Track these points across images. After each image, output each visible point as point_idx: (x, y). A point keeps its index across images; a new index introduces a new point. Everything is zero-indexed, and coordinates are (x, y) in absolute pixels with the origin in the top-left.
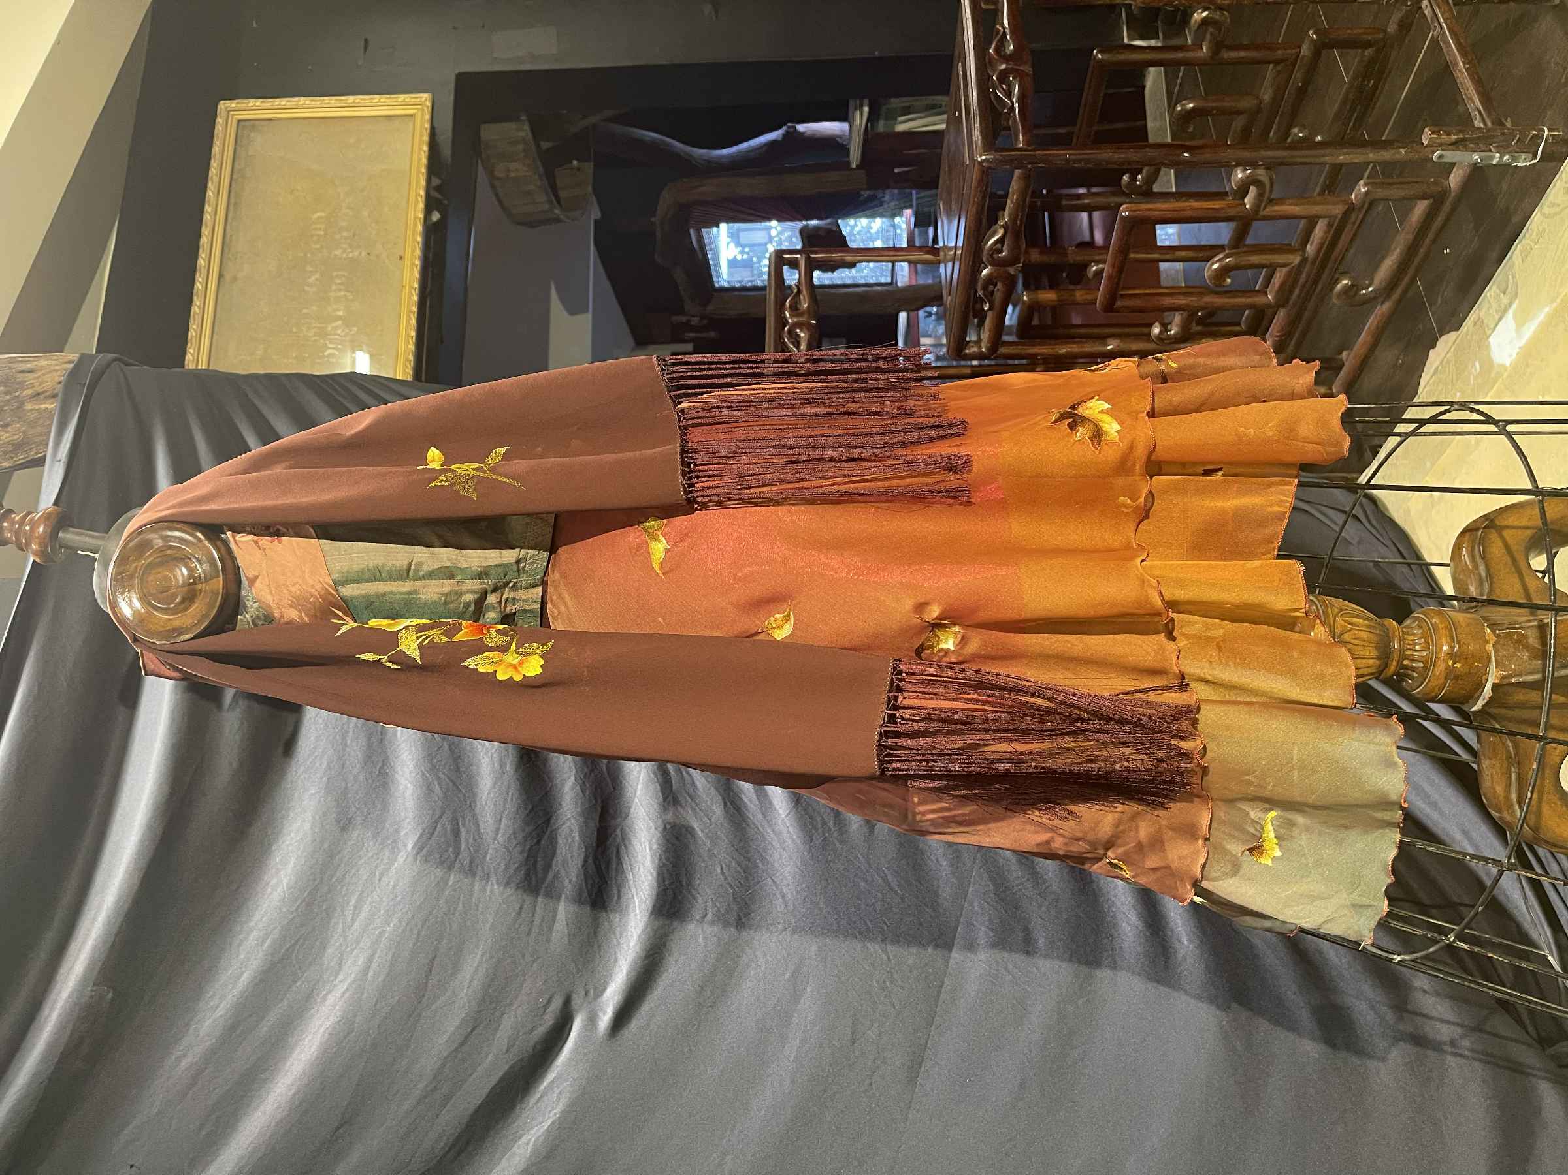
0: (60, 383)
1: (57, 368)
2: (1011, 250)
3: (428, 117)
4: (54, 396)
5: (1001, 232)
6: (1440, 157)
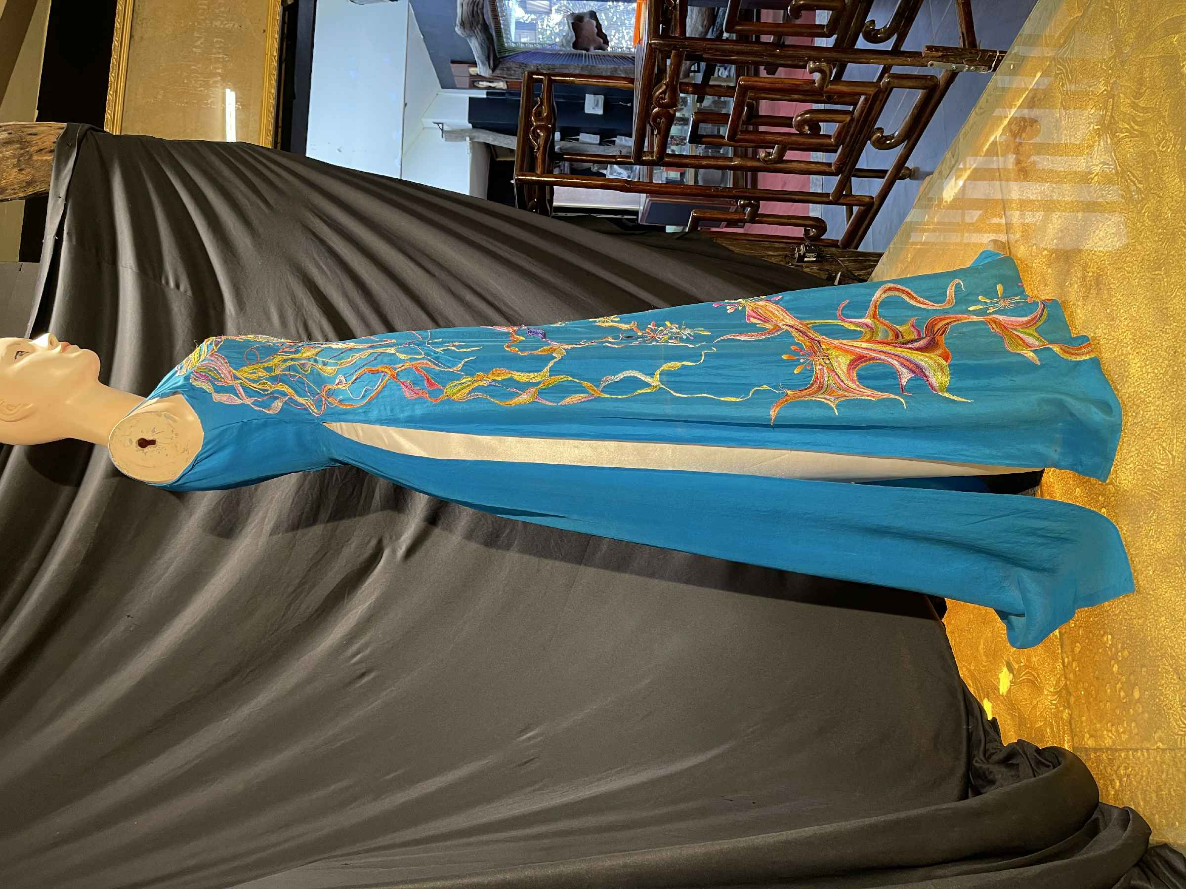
0: (54, 143)
1: (52, 132)
2: (670, 98)
4: (51, 151)
5: (664, 87)
6: (932, 65)
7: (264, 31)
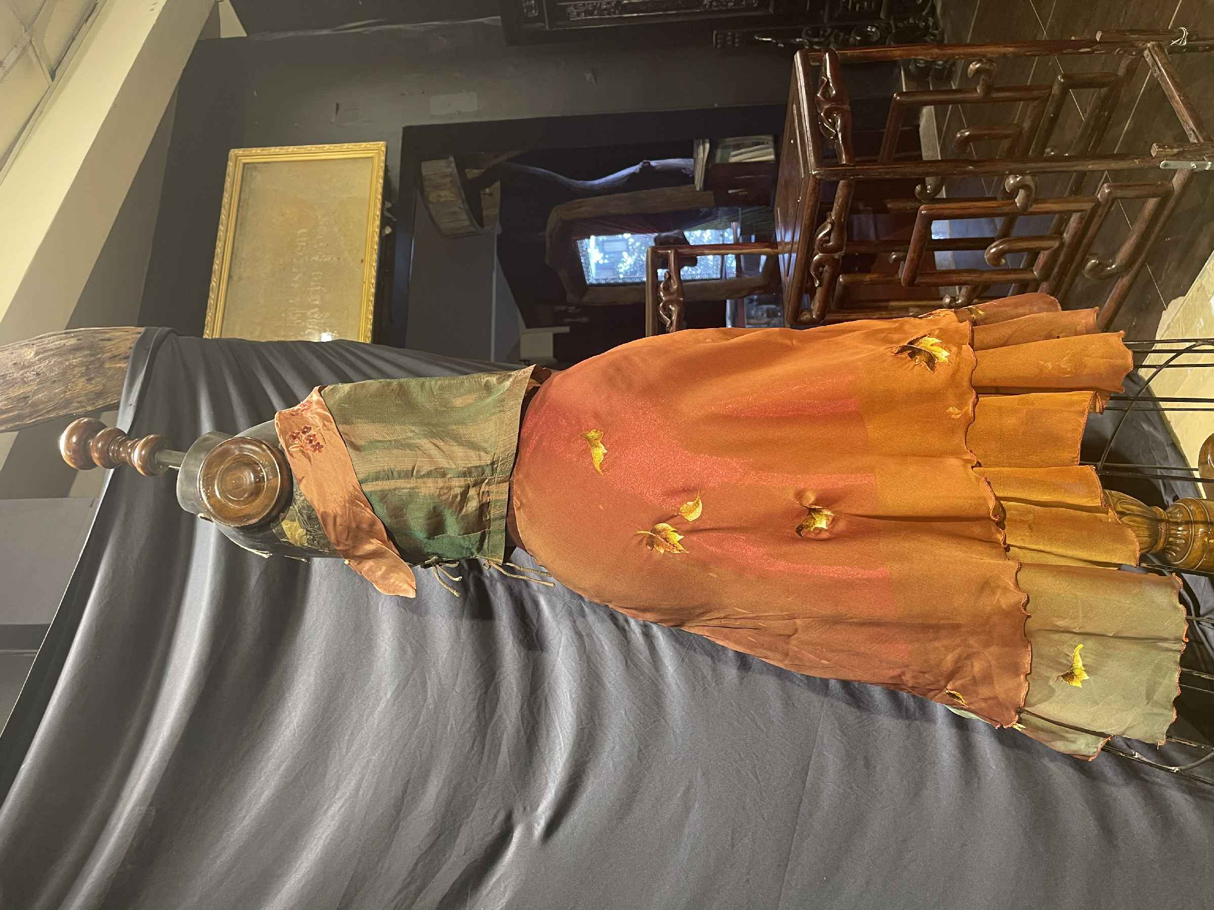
0: (131, 348)
1: (129, 337)
2: (837, 240)
3: (383, 158)
4: (127, 358)
5: (829, 227)
6: (1166, 165)
7: (362, 261)
